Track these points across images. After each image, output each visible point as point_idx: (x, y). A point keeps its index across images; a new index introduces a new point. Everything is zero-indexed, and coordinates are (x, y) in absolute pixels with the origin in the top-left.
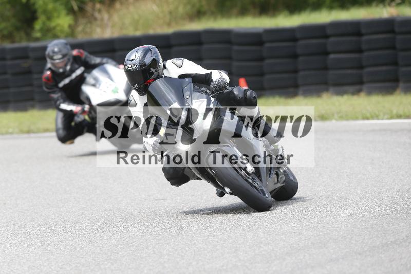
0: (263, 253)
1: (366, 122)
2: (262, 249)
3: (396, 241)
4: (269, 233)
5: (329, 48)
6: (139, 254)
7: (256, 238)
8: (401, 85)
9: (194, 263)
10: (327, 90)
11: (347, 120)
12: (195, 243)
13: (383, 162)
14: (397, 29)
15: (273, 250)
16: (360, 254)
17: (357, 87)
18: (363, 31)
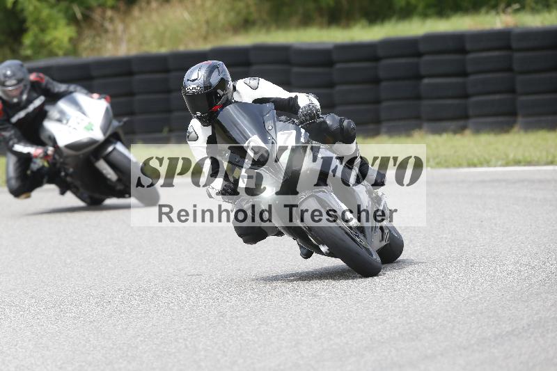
0: (334, 347)
1: (473, 170)
2: (332, 342)
3: (513, 331)
4: (342, 321)
5: (423, 71)
6: (165, 350)
7: (324, 327)
8: (520, 119)
9: (241, 361)
10: (419, 127)
11: (447, 167)
12: (241, 335)
13: (496, 224)
14: (514, 45)
15: (347, 343)
16: (465, 349)
17: (461, 123)
18: (468, 46)
